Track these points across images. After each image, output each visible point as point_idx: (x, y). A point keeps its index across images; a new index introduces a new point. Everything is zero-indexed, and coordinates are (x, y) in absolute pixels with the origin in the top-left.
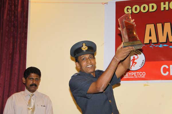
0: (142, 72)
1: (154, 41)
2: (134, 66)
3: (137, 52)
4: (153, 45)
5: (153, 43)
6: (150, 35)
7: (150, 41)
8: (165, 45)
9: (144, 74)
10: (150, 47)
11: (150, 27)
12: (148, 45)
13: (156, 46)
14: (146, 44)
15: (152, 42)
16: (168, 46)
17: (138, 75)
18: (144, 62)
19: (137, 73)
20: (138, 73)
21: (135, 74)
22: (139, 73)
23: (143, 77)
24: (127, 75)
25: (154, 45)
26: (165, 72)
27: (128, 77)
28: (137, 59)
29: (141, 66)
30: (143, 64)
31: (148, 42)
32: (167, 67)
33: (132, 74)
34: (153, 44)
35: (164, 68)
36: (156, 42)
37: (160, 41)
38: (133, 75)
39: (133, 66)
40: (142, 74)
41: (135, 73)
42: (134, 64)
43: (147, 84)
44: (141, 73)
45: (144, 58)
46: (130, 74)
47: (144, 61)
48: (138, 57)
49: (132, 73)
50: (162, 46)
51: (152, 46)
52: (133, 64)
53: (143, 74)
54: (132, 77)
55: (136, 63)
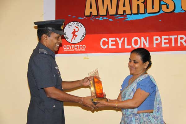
0: (83, 45)
1: (95, 13)
2: (74, 38)
3: (78, 25)
5: (94, 16)
6: (91, 7)
7: (91, 13)
8: (105, 18)
9: (84, 47)
10: (91, 19)
12: (89, 17)
13: (96, 19)
14: (86, 16)
16: (107, 18)
17: (78, 48)
18: (84, 35)
19: (77, 46)
20: (78, 46)
21: (75, 47)
22: (79, 46)
23: (84, 50)
24: (68, 48)
26: (104, 45)
27: (68, 50)
28: (77, 31)
29: (81, 39)
30: (84, 37)
31: (89, 15)
32: (106, 40)
33: (72, 47)
35: (104, 41)
36: (97, 15)
37: (100, 14)
38: (74, 48)
39: (73, 39)
40: (82, 47)
41: (75, 46)
42: (75, 36)
43: (87, 57)
45: (84, 31)
46: (70, 47)
47: (85, 33)
48: (78, 30)
49: (72, 46)
50: (103, 19)
51: (93, 18)
52: (73, 37)
54: (72, 50)
55: (76, 36)
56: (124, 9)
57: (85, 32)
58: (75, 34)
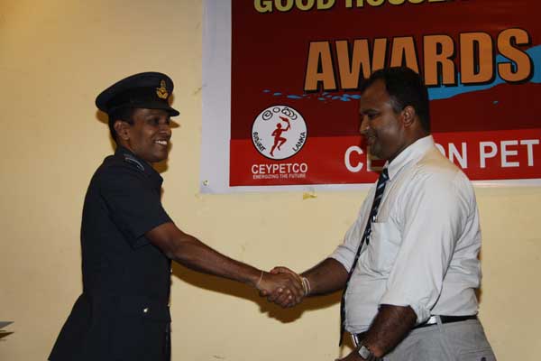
0: (300, 164)
2: (278, 148)
3: (288, 113)
4: (326, 95)
6: (320, 70)
7: (320, 84)
8: (355, 96)
10: (321, 99)
11: (319, 49)
12: (315, 95)
13: (334, 98)
14: (309, 92)
15: (326, 88)
17: (289, 171)
18: (304, 139)
19: (287, 167)
20: (289, 165)
21: (281, 168)
22: (291, 167)
23: (301, 176)
24: (262, 171)
25: (329, 96)
26: (354, 164)
27: (263, 176)
28: (286, 130)
29: (296, 148)
30: (302, 144)
31: (315, 88)
32: (360, 151)
33: (274, 169)
34: (325, 93)
35: (354, 153)
36: (334, 87)
37: (344, 86)
38: (277, 172)
39: (276, 148)
40: (299, 168)
41: (281, 165)
42: (280, 142)
43: (311, 194)
44: (296, 166)
46: (269, 169)
47: (305, 135)
48: (289, 126)
49: (274, 165)
50: (350, 99)
51: (324, 97)
52: (276, 143)
53: (303, 169)
54: (274, 176)
55: (284, 140)
57: (305, 131)
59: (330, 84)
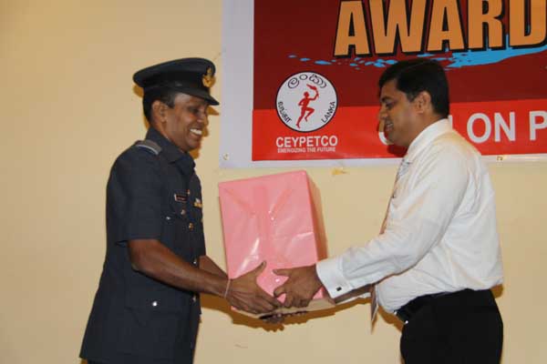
0: (329, 137)
2: (306, 118)
3: (316, 81)
4: (358, 61)
5: (359, 56)
6: (351, 33)
7: (352, 48)
8: (390, 62)
9: (333, 141)
10: (353, 65)
11: (351, 9)
12: (346, 60)
13: (366, 64)
14: (339, 57)
15: (357, 53)
17: (317, 144)
18: (334, 109)
19: (314, 140)
20: (317, 137)
21: (308, 141)
22: (320, 140)
23: (330, 149)
24: (288, 144)
25: (362, 62)
27: (289, 151)
28: (314, 99)
29: (325, 119)
30: (332, 114)
31: (346, 52)
33: (301, 142)
34: (357, 59)
36: (368, 52)
37: (378, 51)
38: (304, 145)
39: (303, 119)
40: (328, 141)
41: (309, 137)
42: (307, 112)
43: (341, 169)
44: (325, 139)
46: (295, 142)
47: (335, 104)
48: (317, 95)
49: (301, 138)
50: (384, 64)
51: (357, 63)
52: (303, 113)
53: (332, 143)
54: (300, 150)
55: (311, 111)
56: (446, 35)
57: (335, 100)
58: (309, 106)
59: (362, 49)
